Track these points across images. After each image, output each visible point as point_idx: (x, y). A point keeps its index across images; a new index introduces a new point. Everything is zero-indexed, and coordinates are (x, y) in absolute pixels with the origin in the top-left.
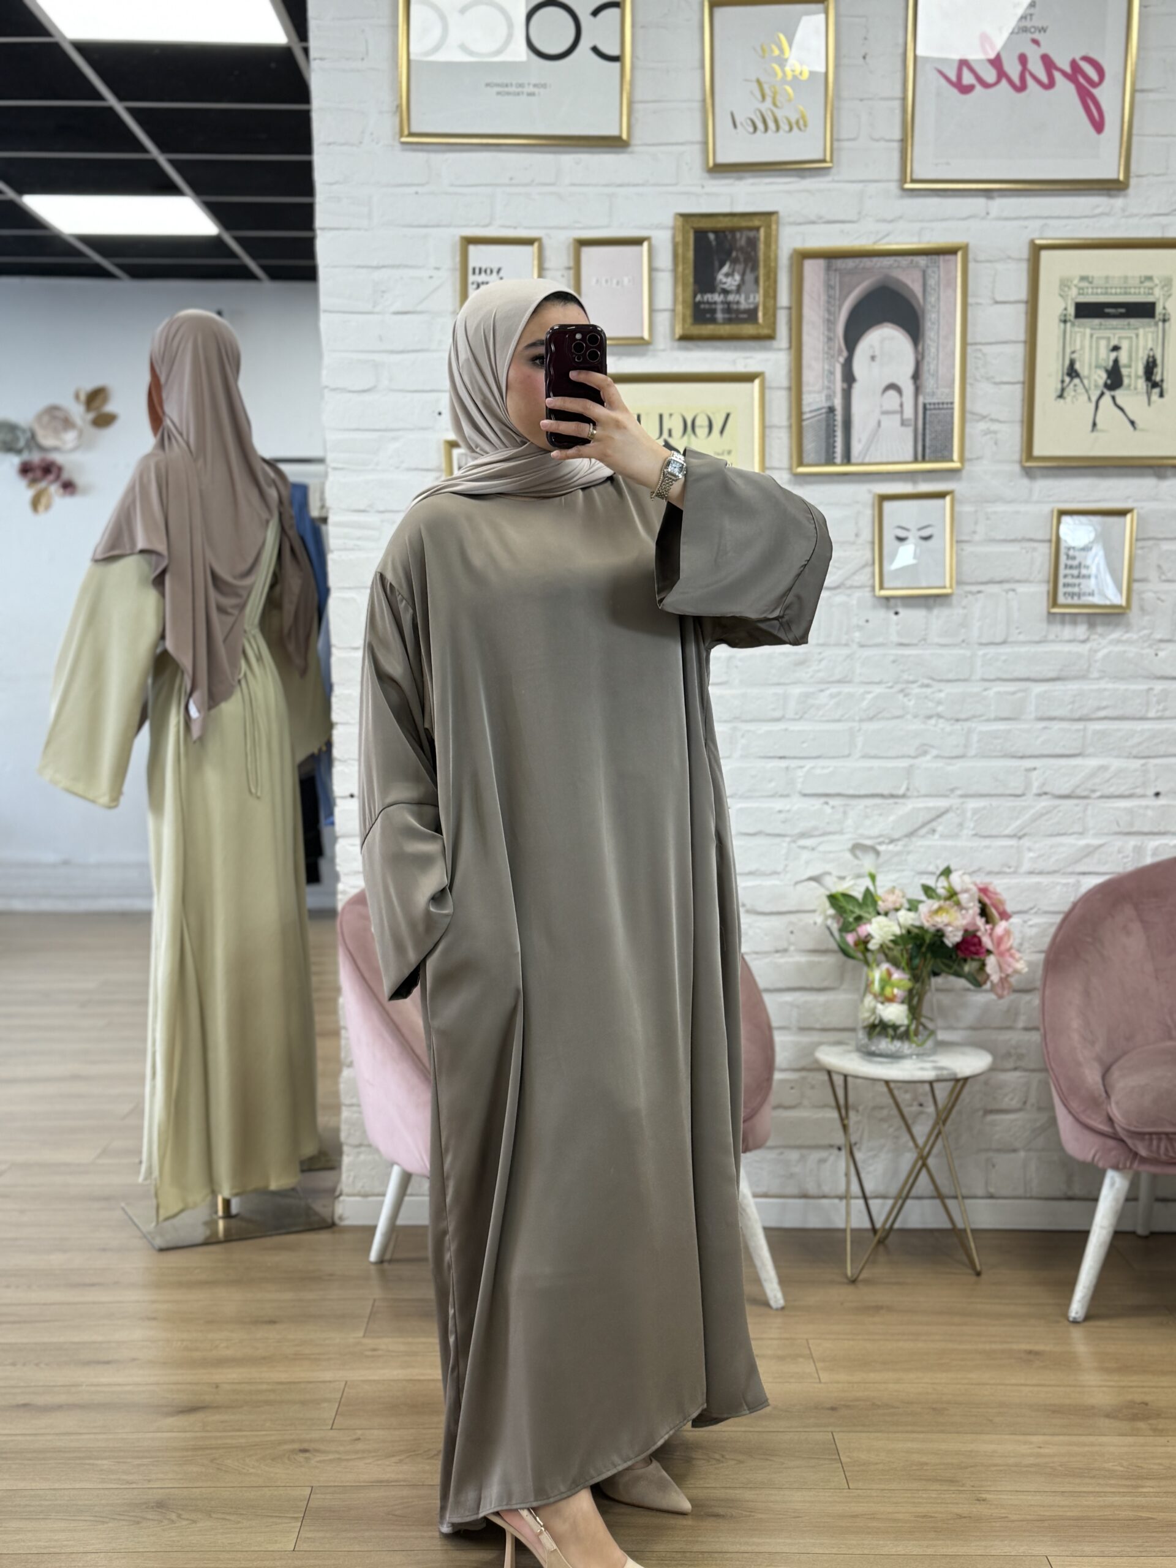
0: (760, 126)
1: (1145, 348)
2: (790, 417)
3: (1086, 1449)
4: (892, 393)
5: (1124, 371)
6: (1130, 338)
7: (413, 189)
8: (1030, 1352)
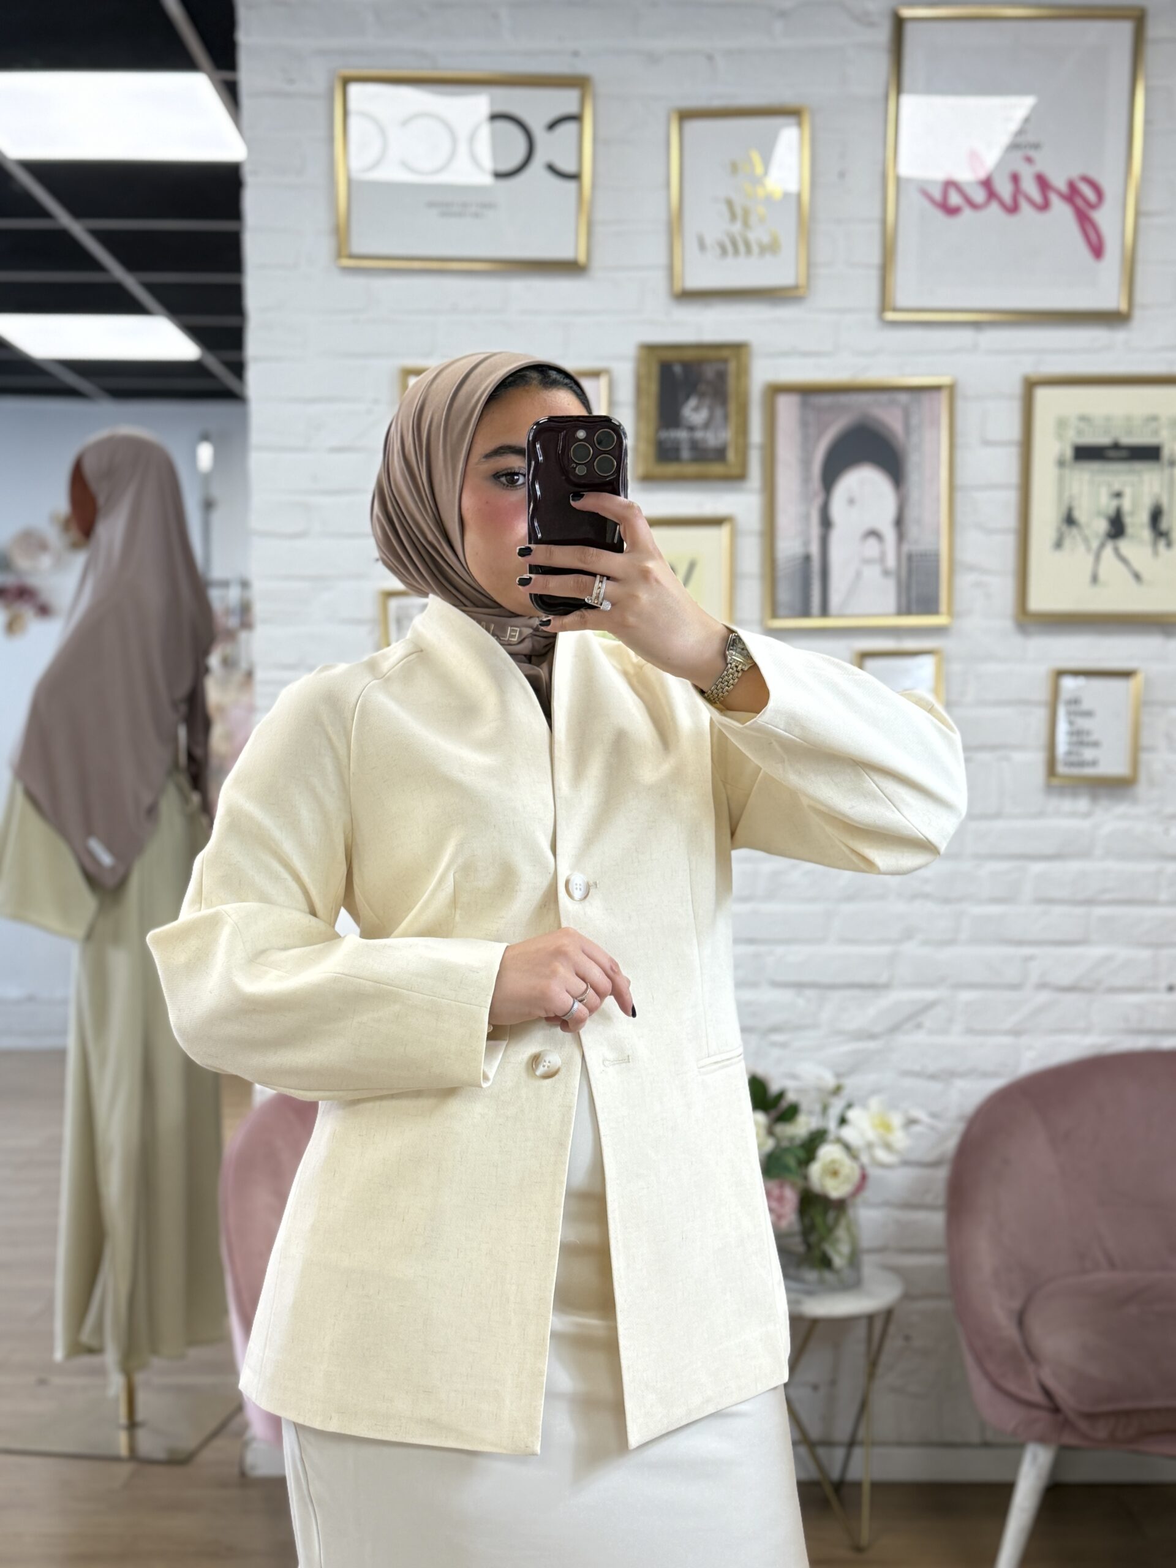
0: (730, 248)
2: (762, 567)
4: (872, 542)
5: (1128, 520)
6: (1134, 484)
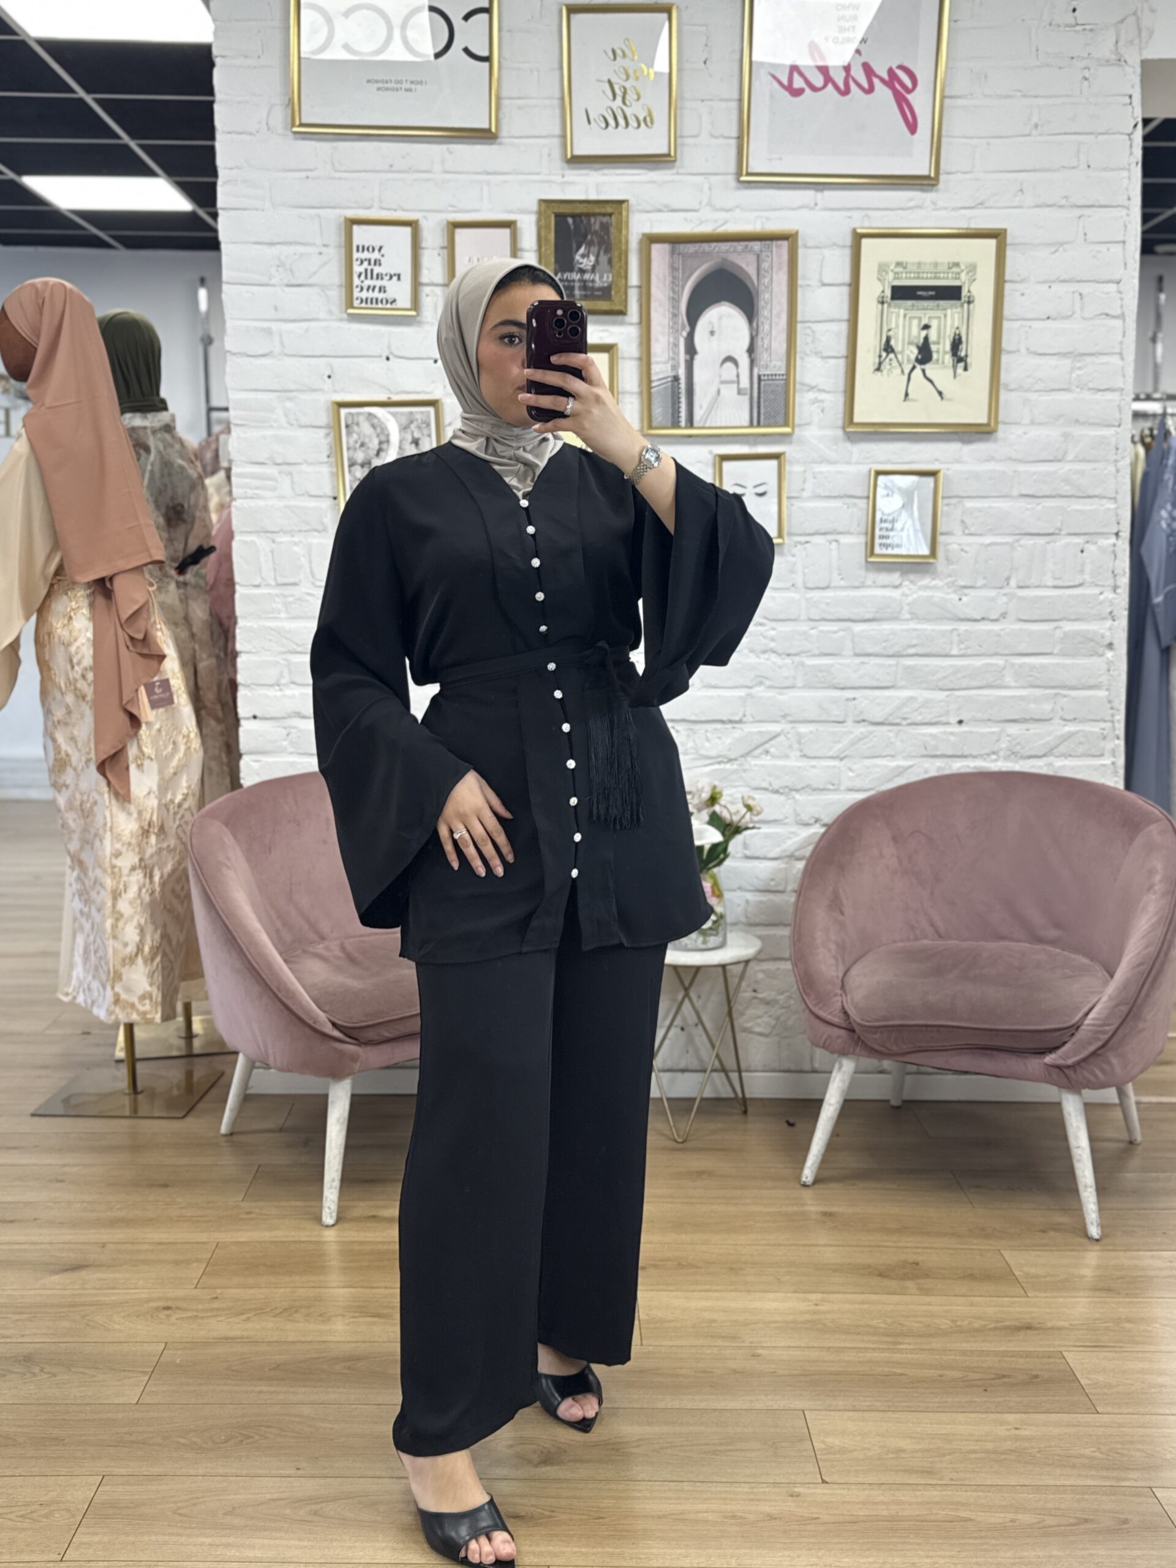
0: (612, 122)
1: (952, 327)
2: (640, 385)
3: (857, 1306)
4: (729, 365)
5: (933, 348)
6: (939, 318)
7: (303, 174)
8: (825, 1214)
